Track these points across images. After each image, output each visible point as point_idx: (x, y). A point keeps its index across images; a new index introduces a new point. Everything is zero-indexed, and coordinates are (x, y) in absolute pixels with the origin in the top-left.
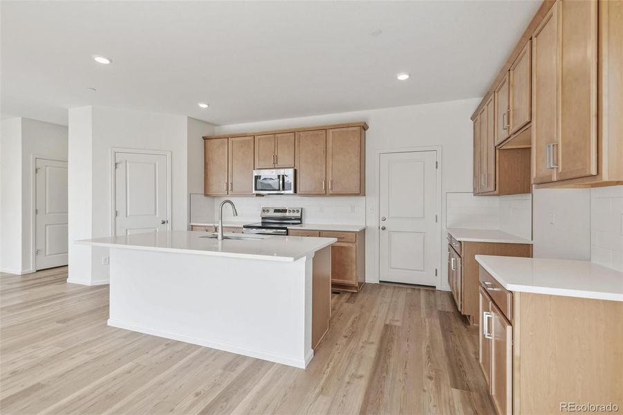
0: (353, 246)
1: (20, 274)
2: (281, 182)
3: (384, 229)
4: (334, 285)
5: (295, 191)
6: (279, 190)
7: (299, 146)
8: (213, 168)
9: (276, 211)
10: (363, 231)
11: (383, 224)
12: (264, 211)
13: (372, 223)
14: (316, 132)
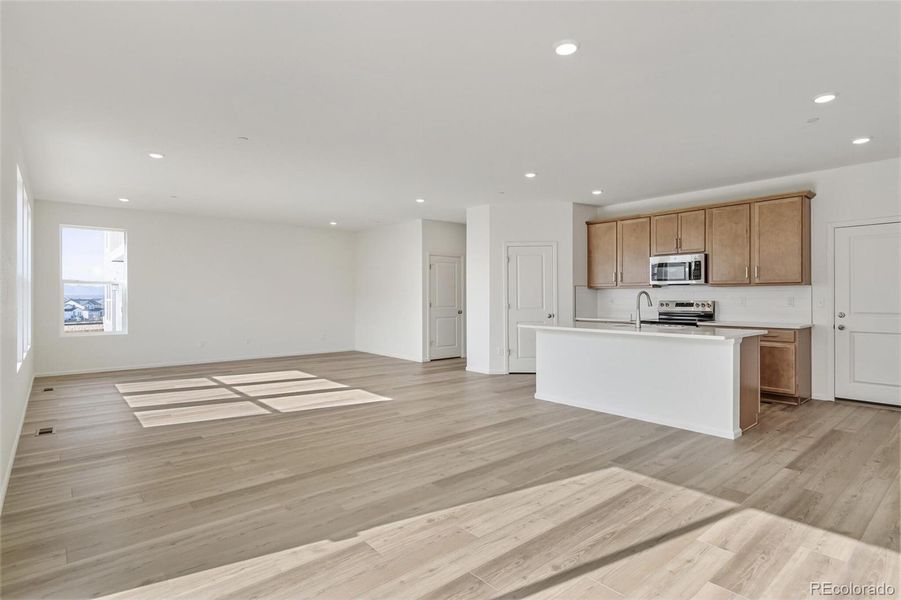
0: (792, 347)
1: (421, 361)
2: (687, 269)
3: (841, 328)
4: (764, 394)
5: (706, 281)
6: (685, 279)
7: (711, 226)
8: (598, 256)
9: (678, 305)
10: (808, 331)
11: (839, 322)
12: (662, 305)
13: (822, 320)
14: (735, 208)
